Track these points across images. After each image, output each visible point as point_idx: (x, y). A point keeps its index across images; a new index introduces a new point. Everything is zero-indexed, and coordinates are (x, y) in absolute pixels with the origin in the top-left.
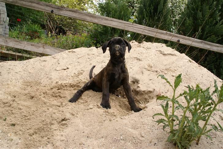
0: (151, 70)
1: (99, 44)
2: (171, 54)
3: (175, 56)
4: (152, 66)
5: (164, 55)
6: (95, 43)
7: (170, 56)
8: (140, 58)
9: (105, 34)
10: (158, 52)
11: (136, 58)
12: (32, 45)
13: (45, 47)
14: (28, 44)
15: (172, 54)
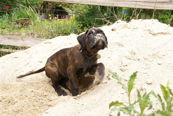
0: (133, 58)
1: (86, 27)
2: (162, 33)
3: (168, 35)
4: (136, 52)
5: (153, 35)
6: (81, 26)
7: (162, 35)
8: (122, 43)
9: (92, 15)
10: (146, 32)
11: (117, 43)
12: (9, 38)
13: (24, 39)
14: (4, 38)
15: (164, 32)
